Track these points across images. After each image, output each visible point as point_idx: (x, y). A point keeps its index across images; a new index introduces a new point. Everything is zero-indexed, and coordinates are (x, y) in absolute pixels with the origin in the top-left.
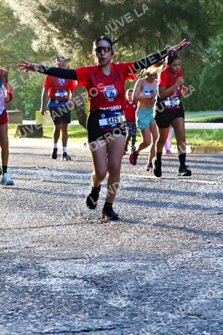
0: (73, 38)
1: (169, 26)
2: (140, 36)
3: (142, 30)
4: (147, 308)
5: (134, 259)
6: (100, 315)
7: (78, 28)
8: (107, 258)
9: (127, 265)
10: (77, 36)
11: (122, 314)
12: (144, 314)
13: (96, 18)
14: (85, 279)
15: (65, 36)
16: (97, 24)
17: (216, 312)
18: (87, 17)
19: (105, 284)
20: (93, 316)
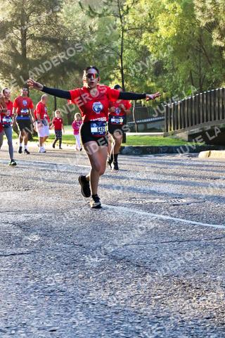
0: (10, 79)
1: (68, 73)
2: (50, 79)
3: (52, 76)
4: (51, 241)
5: (44, 212)
6: (22, 245)
7: (13, 73)
8: (27, 212)
9: (39, 216)
10: (12, 77)
11: (35, 245)
12: (48, 245)
13: (24, 67)
14: (13, 224)
15: (5, 78)
16: (24, 71)
17: (91, 244)
18: (19, 67)
19: (26, 227)
20: (18, 246)
